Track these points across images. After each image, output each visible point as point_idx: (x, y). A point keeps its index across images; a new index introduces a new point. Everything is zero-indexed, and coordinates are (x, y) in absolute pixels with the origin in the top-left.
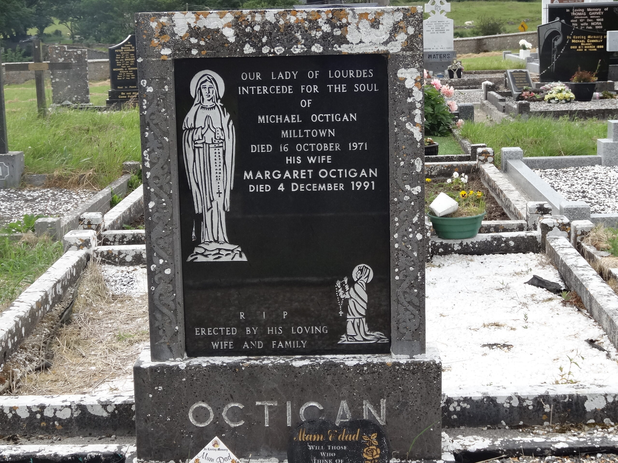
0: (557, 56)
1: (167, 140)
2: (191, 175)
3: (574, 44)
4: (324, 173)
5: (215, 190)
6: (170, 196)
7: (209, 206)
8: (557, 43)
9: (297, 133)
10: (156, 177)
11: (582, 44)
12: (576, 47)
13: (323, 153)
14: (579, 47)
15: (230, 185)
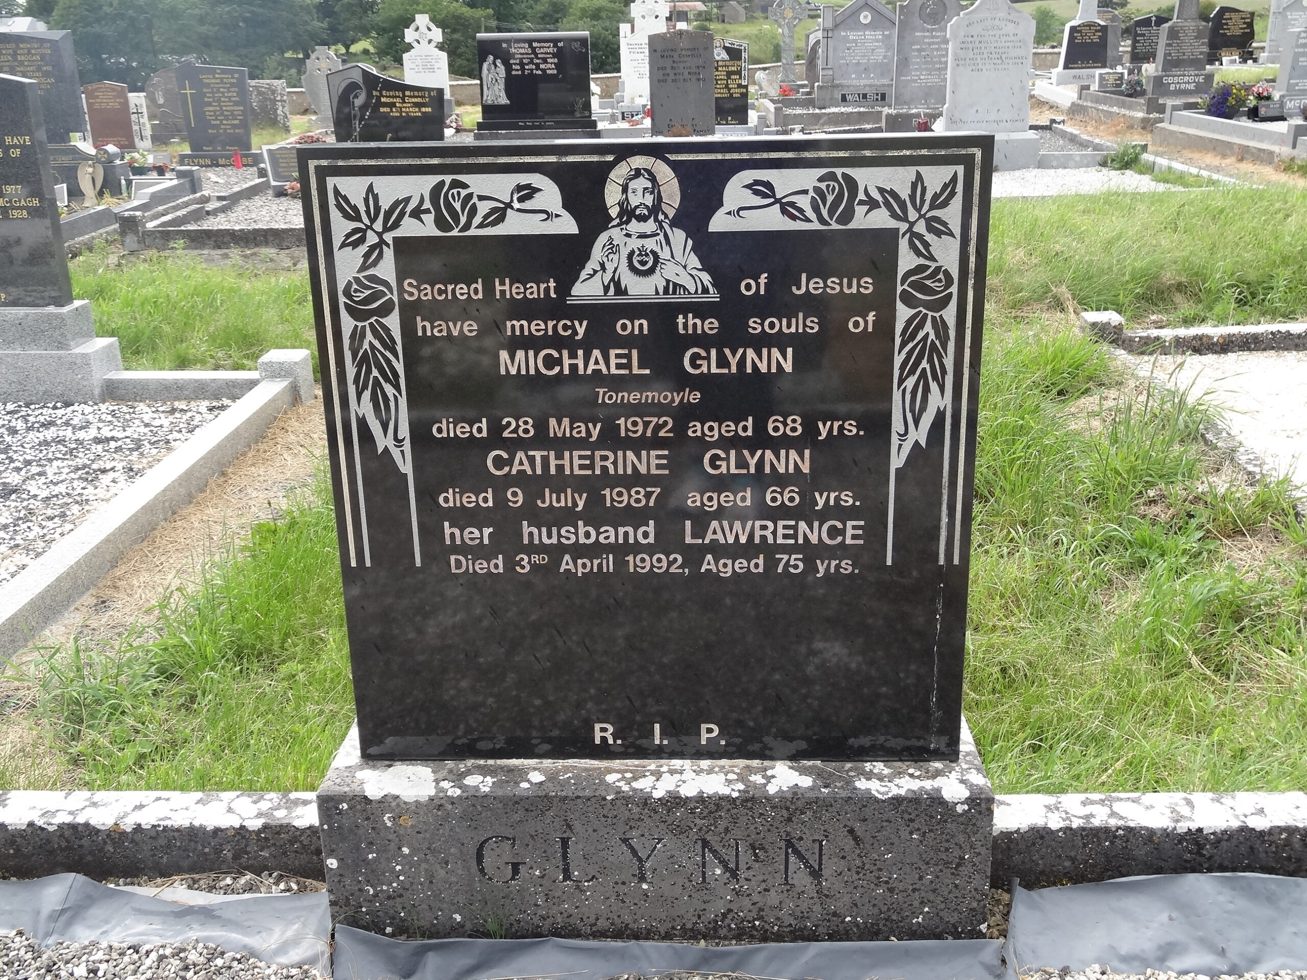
0: (360, 124)
3: (385, 105)
8: (359, 102)
11: (398, 105)
12: (388, 110)
14: (394, 110)
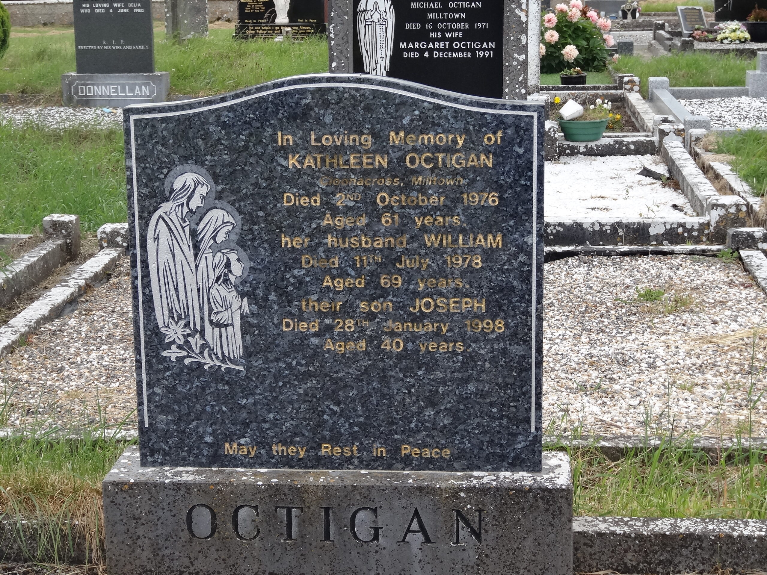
1: (347, 18)
2: (362, 44)
4: (457, 45)
5: (379, 56)
6: (347, 59)
7: (375, 67)
9: (438, 16)
10: (338, 45)
13: (457, 30)
15: (390, 52)
